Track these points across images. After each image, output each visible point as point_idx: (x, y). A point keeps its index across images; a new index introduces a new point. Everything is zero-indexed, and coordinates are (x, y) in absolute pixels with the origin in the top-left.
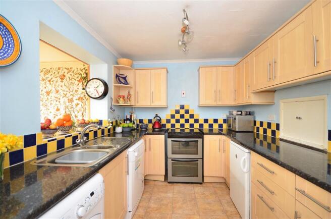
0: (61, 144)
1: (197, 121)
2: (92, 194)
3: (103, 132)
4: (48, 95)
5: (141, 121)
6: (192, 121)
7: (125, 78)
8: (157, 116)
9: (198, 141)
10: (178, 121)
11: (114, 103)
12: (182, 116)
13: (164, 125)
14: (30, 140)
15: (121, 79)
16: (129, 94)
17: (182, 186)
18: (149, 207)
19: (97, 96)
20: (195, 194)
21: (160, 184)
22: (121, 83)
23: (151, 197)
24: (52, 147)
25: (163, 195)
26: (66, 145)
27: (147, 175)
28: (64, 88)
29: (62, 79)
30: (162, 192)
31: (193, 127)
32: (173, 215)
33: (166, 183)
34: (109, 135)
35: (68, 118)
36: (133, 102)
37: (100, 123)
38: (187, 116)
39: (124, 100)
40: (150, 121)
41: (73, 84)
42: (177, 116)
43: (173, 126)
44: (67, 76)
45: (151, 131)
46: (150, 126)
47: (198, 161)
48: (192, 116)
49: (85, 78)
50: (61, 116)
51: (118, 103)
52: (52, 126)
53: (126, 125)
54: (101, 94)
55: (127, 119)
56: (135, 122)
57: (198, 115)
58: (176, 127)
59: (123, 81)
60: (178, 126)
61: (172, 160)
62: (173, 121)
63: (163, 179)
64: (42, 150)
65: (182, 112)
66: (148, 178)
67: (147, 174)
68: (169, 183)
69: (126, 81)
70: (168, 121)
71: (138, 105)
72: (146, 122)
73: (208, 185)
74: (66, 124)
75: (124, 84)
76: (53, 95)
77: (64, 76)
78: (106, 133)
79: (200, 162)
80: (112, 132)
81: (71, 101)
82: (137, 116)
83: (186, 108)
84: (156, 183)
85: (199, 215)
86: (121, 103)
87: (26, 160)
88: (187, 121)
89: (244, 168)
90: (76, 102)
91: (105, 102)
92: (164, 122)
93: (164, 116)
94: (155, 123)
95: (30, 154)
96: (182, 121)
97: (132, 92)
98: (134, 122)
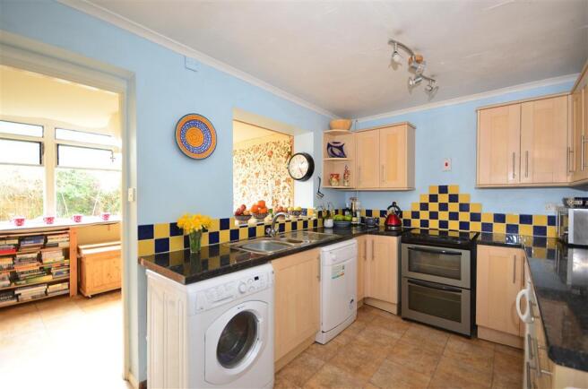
0: (252, 232)
1: (476, 217)
2: (257, 278)
3: (305, 224)
4: (257, 176)
5: (369, 213)
6: (464, 217)
7: (341, 148)
8: (394, 205)
9: (460, 254)
10: (434, 215)
11: (325, 185)
12: (443, 207)
13: (407, 222)
14: (225, 224)
15: (335, 150)
16: (347, 172)
17: (424, 331)
18: (355, 339)
19: (301, 177)
20: (444, 348)
21: (389, 316)
22: (334, 155)
23: (364, 329)
24: (244, 234)
25: (384, 331)
26: (258, 234)
27: (368, 298)
28: (272, 168)
29: (270, 156)
30: (386, 328)
31: (468, 229)
32: (387, 361)
33: (399, 319)
34: (315, 230)
35: (262, 205)
36: (352, 183)
37: (305, 212)
38: (454, 207)
39: (338, 180)
40: (383, 213)
41: (280, 161)
42: (434, 207)
43: (425, 223)
44: (275, 151)
45: (382, 230)
46: (382, 220)
47: (461, 291)
48: (464, 207)
49: (290, 153)
50: (256, 202)
51: (331, 184)
52: (245, 213)
53: (340, 217)
54: (305, 174)
55: (347, 209)
56: (358, 213)
57: (480, 205)
58: (430, 226)
59: (337, 151)
60: (434, 224)
61: (409, 281)
62: (424, 215)
63: (394, 310)
64: (235, 235)
65: (443, 198)
66: (369, 303)
67: (369, 296)
68: (405, 319)
69: (342, 151)
70: (415, 215)
71: (361, 187)
72: (376, 214)
73: (484, 344)
74: (260, 211)
75: (338, 156)
76: (261, 176)
77: (272, 152)
78: (310, 225)
79: (465, 295)
80: (319, 225)
81: (278, 183)
82: (361, 205)
83: (451, 192)
84: (382, 314)
85: (433, 377)
86: (335, 184)
87: (221, 241)
88: (454, 216)
89: (523, 313)
90: (283, 184)
91: (310, 184)
92: (406, 215)
93: (408, 205)
94: (390, 216)
95: (225, 236)
96: (444, 216)
97: (352, 169)
98: (356, 214)
